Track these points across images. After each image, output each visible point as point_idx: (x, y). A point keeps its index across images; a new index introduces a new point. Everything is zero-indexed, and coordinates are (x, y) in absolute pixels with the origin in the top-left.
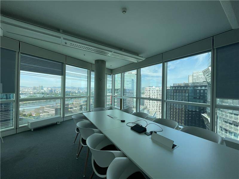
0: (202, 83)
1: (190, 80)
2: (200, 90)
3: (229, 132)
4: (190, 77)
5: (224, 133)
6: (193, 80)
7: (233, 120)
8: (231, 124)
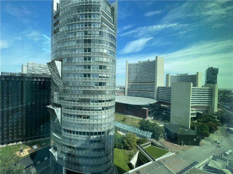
0: (42, 75)
1: (24, 70)
2: (36, 82)
3: (70, 115)
4: (24, 67)
5: (66, 117)
6: (28, 71)
7: (72, 105)
8: (71, 109)
